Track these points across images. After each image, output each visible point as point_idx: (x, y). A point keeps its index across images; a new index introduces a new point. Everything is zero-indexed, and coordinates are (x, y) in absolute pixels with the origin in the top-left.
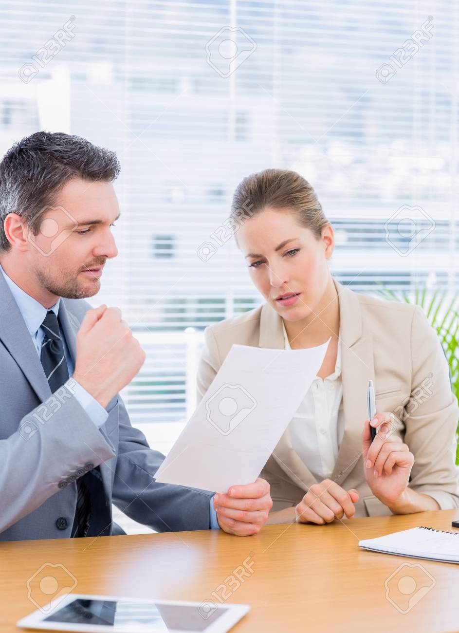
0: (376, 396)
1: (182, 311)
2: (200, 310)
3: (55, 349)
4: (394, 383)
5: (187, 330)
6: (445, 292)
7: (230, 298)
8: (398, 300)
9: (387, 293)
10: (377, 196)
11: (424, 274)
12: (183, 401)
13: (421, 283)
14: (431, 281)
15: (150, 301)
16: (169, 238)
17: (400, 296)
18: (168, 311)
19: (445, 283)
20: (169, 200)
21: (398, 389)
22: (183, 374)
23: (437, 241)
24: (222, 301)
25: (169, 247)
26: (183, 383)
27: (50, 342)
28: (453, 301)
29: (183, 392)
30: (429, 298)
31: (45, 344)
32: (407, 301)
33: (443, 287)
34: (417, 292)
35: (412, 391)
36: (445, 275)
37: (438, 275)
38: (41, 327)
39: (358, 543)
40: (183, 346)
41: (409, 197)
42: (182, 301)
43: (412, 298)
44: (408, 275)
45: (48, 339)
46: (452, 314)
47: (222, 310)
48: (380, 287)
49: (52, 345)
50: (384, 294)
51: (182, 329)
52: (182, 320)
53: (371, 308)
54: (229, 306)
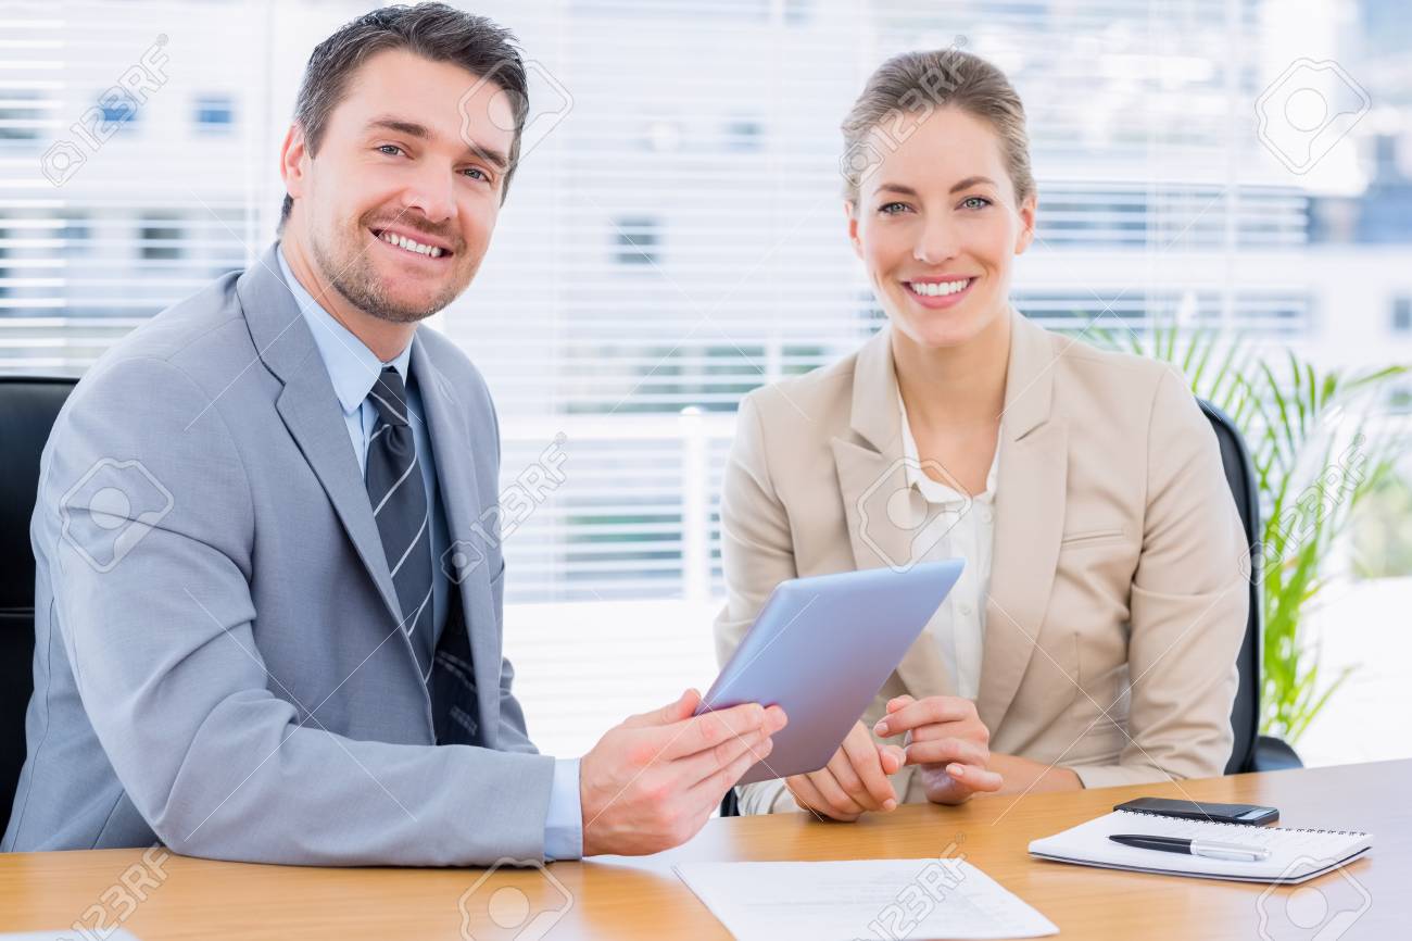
0: (1063, 542)
1: (675, 371)
2: (712, 370)
3: (399, 445)
4: (1109, 518)
5: (686, 411)
6: (1215, 333)
7: (774, 344)
8: (1119, 349)
9: (1096, 335)
10: (1074, 136)
11: (1176, 297)
12: (676, 555)
13: (1167, 313)
14: (1186, 312)
15: (609, 352)
16: (646, 223)
17: (1123, 341)
18: (644, 371)
19: (1215, 314)
20: (647, 145)
21: (1120, 532)
22: (677, 501)
23: (1199, 227)
24: (758, 352)
25: (646, 240)
26: (677, 518)
27: (386, 429)
28: (1233, 351)
29: (676, 537)
30: (1182, 344)
31: (376, 434)
32: (1139, 351)
33: (1212, 323)
34: (1158, 334)
35: (1145, 537)
36: (1214, 297)
37: (1202, 297)
38: (369, 397)
39: (1027, 849)
40: (677, 444)
41: (1140, 138)
42: (676, 353)
43: (1147, 344)
44: (1141, 298)
45: (383, 423)
46: (1230, 378)
47: (757, 370)
48: (1082, 322)
49: (391, 438)
50: (1090, 337)
51: (675, 408)
52: (673, 389)
53: (1075, 363)
54: (773, 361)
